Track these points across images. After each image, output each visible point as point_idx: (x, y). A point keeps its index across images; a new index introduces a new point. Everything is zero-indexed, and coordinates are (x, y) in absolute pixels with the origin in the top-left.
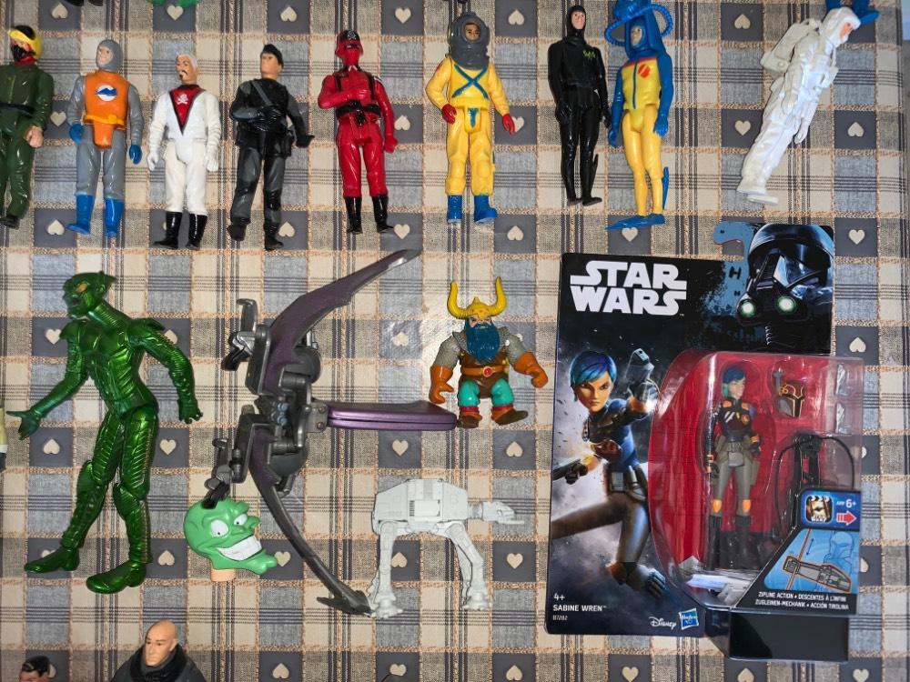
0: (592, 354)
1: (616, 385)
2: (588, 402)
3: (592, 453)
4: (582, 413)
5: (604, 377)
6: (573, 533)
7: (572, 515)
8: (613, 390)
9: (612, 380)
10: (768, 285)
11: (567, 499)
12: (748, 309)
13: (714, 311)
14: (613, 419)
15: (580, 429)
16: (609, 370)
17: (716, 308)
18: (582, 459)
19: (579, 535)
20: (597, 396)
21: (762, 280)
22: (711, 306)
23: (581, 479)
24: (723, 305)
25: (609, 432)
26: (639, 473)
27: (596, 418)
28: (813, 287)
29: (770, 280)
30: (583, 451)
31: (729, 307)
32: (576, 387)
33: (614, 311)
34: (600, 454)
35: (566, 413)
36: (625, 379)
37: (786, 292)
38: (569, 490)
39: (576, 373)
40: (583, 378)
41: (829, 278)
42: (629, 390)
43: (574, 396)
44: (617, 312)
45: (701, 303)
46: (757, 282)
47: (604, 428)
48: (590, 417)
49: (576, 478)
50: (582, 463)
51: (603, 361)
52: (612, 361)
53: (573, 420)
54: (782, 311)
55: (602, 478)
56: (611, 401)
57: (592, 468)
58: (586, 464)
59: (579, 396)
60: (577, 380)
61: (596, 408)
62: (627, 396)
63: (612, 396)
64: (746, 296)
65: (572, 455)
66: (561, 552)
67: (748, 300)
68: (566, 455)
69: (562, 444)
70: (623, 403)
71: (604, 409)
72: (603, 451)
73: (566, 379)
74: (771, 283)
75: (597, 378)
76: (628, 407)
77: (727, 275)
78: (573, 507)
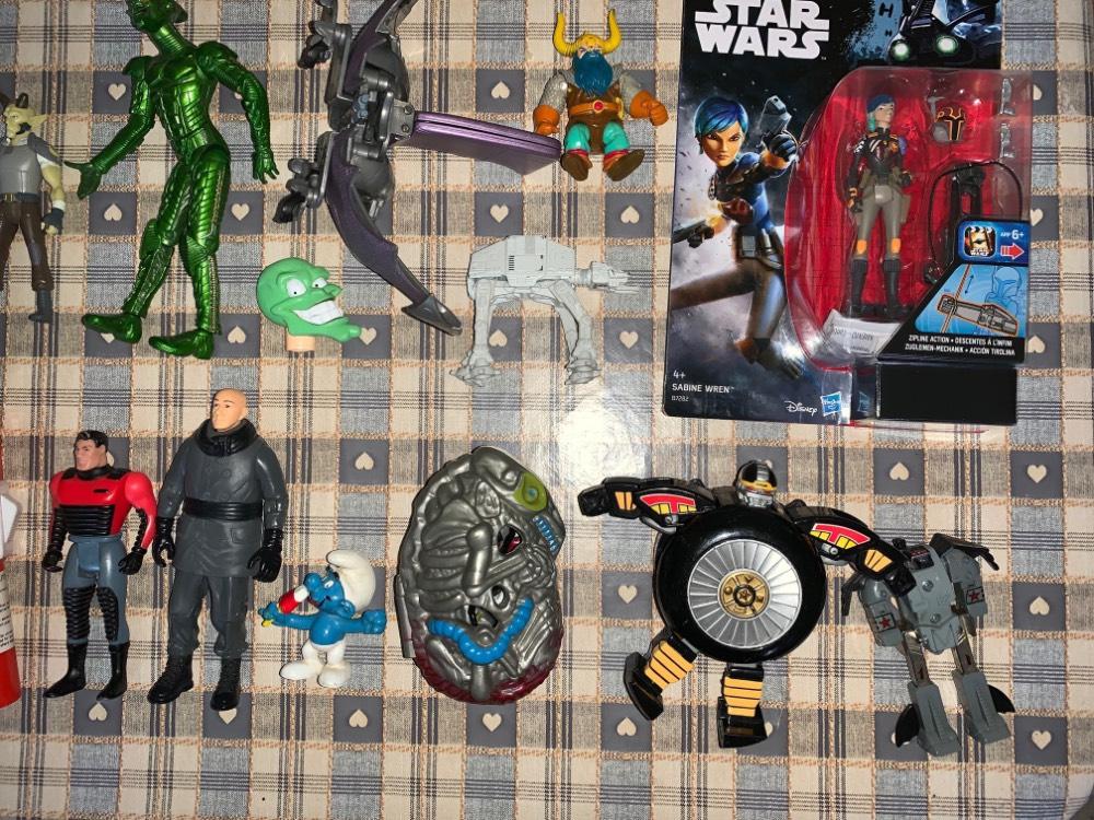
0: (720, 100)
1: (747, 136)
2: (715, 155)
3: (719, 214)
4: (709, 167)
5: (734, 128)
6: (697, 304)
7: (695, 283)
8: (745, 143)
9: (743, 131)
10: (925, 24)
11: (689, 265)
12: (902, 50)
13: (861, 54)
14: (745, 176)
15: (706, 185)
16: (740, 120)
17: (864, 50)
18: (708, 219)
19: (702, 306)
20: (725, 148)
21: (918, 17)
22: (858, 48)
23: (706, 243)
24: (872, 47)
25: (739, 190)
26: (774, 237)
27: (724, 174)
28: (978, 24)
29: (927, 17)
30: (709, 210)
31: (878, 49)
32: (702, 138)
33: (746, 52)
34: (729, 214)
35: (690, 168)
36: (758, 130)
37: (947, 31)
38: (691, 254)
39: (702, 122)
40: (710, 128)
41: (997, 14)
42: (762, 142)
43: (698, 147)
44: (749, 54)
45: (846, 45)
46: (912, 20)
47: (733, 186)
48: (717, 172)
49: (701, 241)
50: (708, 224)
51: (733, 109)
52: (744, 110)
53: (697, 176)
54: (942, 53)
55: (730, 242)
56: (742, 155)
57: (719, 231)
58: (713, 225)
59: (705, 148)
60: (703, 130)
61: (725, 163)
62: (760, 150)
63: (742, 149)
64: (899, 37)
65: (697, 215)
66: (682, 324)
67: (902, 41)
68: (689, 215)
69: (686, 203)
70: (756, 157)
71: (733, 164)
72: (732, 212)
73: (691, 128)
74: (929, 20)
75: (725, 128)
76: (762, 163)
77: (877, 11)
78: (697, 274)
